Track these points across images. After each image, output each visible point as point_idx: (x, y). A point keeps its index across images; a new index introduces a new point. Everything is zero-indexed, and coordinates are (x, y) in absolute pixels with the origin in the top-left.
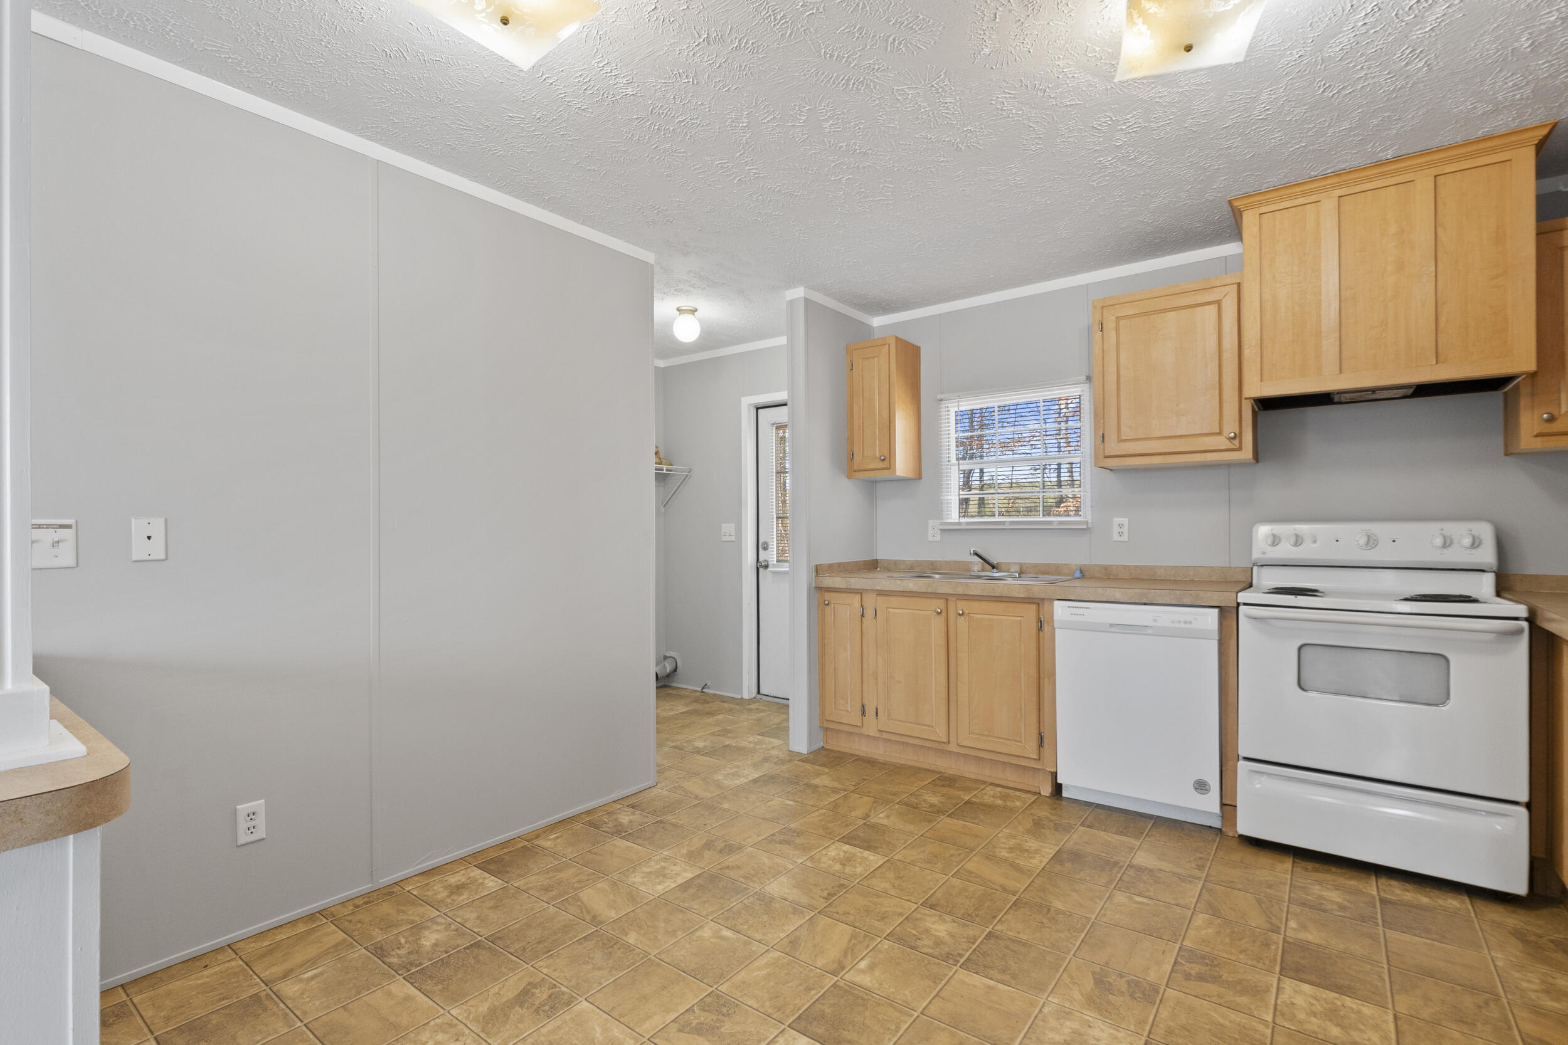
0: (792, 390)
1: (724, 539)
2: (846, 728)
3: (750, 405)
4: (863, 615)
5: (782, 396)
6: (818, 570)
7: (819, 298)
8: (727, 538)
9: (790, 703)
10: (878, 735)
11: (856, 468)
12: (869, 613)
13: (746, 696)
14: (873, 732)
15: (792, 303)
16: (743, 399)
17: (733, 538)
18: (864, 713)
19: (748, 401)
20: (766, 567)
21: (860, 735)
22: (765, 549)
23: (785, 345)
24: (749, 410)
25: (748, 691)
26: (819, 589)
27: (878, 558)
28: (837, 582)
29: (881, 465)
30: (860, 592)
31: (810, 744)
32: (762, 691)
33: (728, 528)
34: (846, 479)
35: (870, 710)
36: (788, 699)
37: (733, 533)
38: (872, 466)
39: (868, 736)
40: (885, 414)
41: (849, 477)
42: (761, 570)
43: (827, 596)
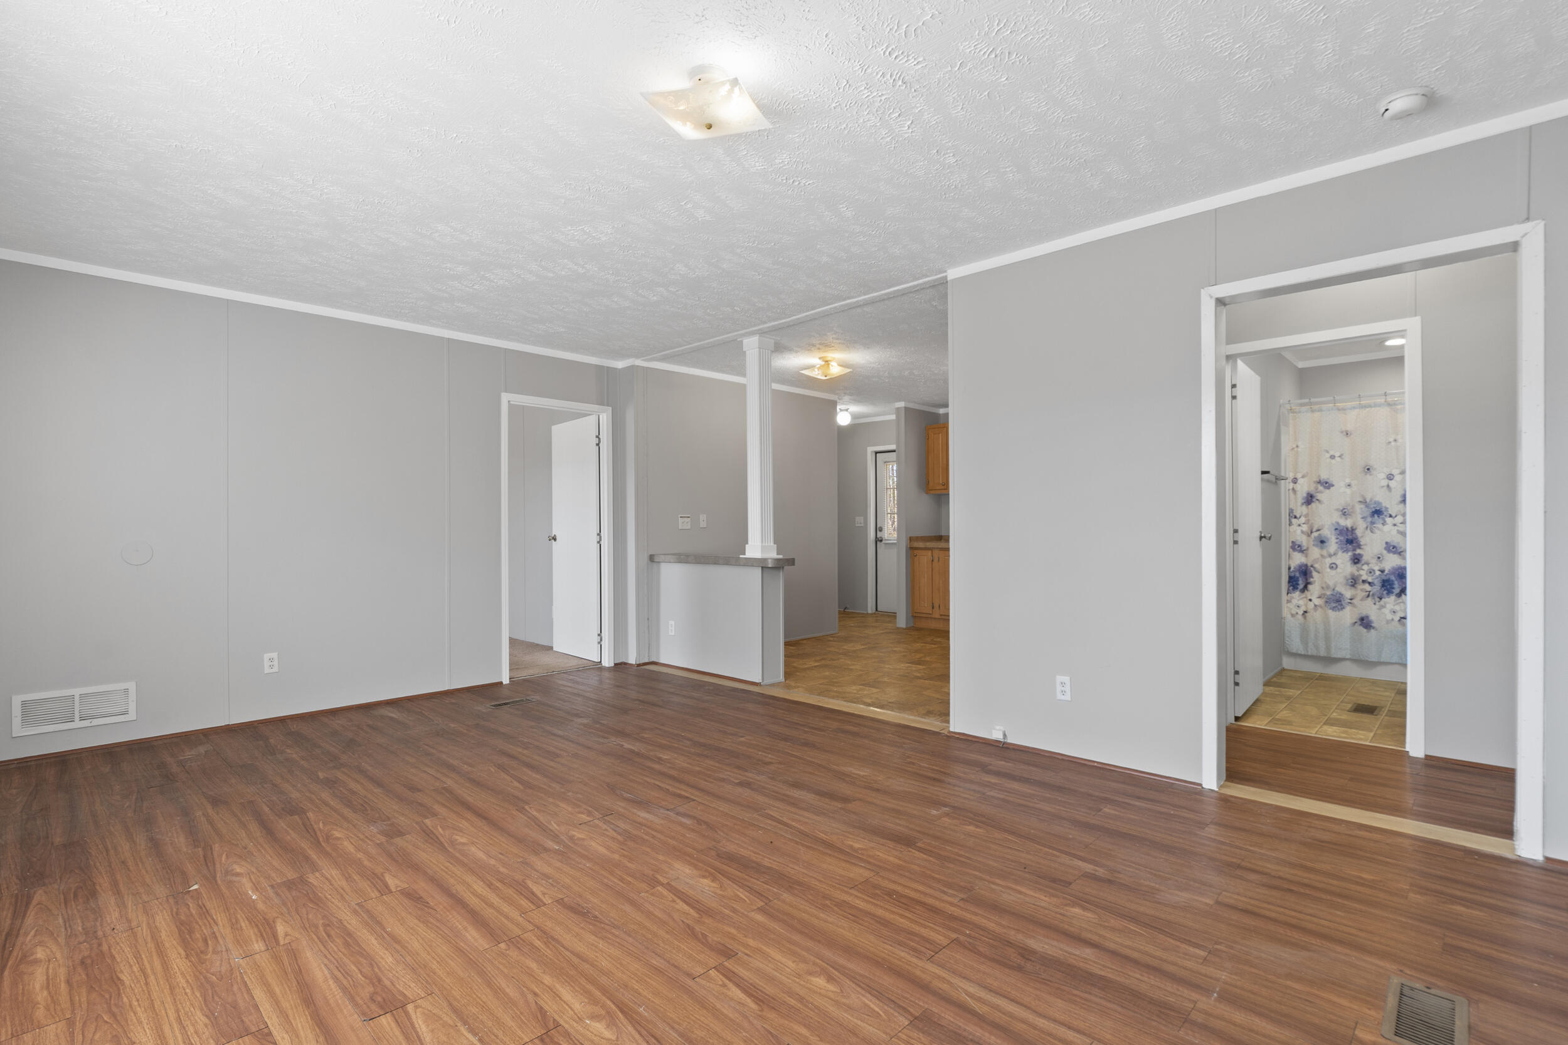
0: (898, 446)
1: (857, 525)
2: (924, 615)
3: (872, 452)
4: (933, 561)
5: (893, 447)
6: (911, 539)
7: (911, 405)
8: (860, 525)
9: (897, 614)
10: (940, 617)
11: (930, 488)
12: (936, 560)
13: (870, 611)
14: (937, 616)
15: (898, 409)
16: (868, 448)
17: (862, 525)
18: (933, 608)
19: (871, 449)
20: (881, 541)
21: (932, 618)
22: (881, 531)
23: (893, 420)
24: (872, 454)
25: (871, 609)
26: (912, 548)
27: (943, 534)
28: (921, 545)
29: (943, 487)
30: (931, 549)
31: (907, 623)
32: (878, 610)
33: (859, 520)
34: (925, 495)
35: (936, 605)
36: (896, 613)
37: (862, 522)
38: (938, 488)
39: (935, 618)
40: (945, 463)
41: (927, 493)
42: (878, 543)
43: (916, 552)
